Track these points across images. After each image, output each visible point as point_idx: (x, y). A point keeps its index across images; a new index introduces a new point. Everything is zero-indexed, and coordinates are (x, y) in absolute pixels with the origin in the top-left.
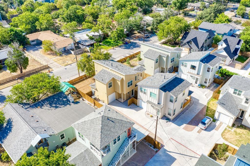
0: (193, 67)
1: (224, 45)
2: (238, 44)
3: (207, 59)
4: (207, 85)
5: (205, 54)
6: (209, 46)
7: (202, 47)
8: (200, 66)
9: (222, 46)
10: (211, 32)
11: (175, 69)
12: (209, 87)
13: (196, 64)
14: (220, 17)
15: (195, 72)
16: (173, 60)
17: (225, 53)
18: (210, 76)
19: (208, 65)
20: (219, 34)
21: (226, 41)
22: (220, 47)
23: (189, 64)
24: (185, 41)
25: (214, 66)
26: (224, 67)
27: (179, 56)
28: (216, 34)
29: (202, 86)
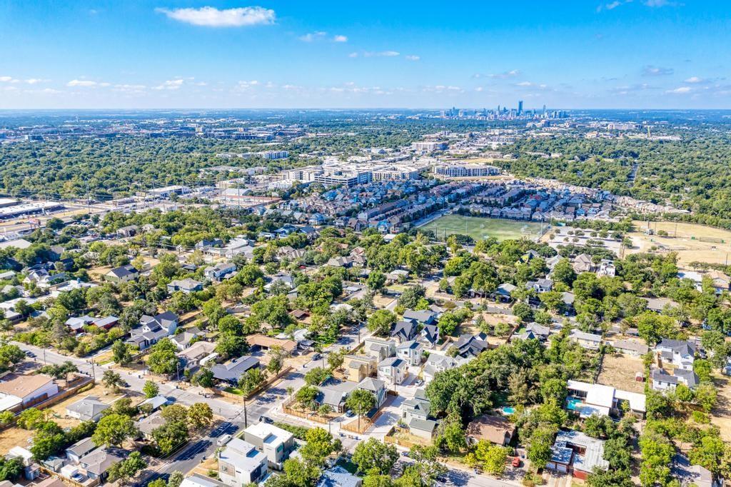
0: (406, 353)
1: (426, 333)
2: (436, 330)
3: (414, 346)
4: (417, 364)
5: (412, 342)
6: (415, 334)
7: (409, 335)
8: (410, 351)
9: (424, 333)
10: (414, 321)
11: (394, 355)
12: (418, 365)
13: (407, 350)
14: (422, 302)
15: (407, 356)
16: (391, 350)
17: (426, 340)
18: (418, 357)
19: (415, 350)
20: (421, 322)
21: (426, 329)
22: (423, 335)
23: (403, 351)
24: (395, 332)
25: (419, 350)
26: (427, 351)
27: (393, 345)
28: (418, 322)
29: (413, 365)
